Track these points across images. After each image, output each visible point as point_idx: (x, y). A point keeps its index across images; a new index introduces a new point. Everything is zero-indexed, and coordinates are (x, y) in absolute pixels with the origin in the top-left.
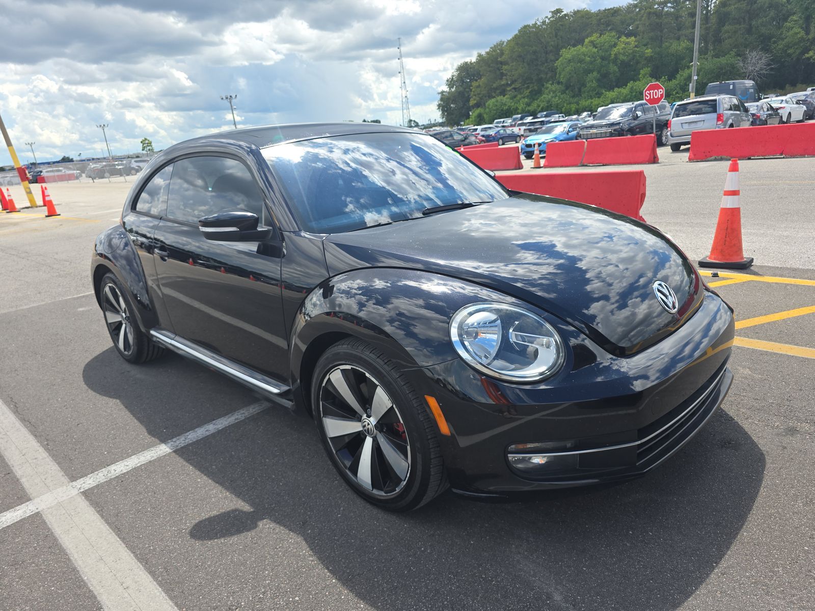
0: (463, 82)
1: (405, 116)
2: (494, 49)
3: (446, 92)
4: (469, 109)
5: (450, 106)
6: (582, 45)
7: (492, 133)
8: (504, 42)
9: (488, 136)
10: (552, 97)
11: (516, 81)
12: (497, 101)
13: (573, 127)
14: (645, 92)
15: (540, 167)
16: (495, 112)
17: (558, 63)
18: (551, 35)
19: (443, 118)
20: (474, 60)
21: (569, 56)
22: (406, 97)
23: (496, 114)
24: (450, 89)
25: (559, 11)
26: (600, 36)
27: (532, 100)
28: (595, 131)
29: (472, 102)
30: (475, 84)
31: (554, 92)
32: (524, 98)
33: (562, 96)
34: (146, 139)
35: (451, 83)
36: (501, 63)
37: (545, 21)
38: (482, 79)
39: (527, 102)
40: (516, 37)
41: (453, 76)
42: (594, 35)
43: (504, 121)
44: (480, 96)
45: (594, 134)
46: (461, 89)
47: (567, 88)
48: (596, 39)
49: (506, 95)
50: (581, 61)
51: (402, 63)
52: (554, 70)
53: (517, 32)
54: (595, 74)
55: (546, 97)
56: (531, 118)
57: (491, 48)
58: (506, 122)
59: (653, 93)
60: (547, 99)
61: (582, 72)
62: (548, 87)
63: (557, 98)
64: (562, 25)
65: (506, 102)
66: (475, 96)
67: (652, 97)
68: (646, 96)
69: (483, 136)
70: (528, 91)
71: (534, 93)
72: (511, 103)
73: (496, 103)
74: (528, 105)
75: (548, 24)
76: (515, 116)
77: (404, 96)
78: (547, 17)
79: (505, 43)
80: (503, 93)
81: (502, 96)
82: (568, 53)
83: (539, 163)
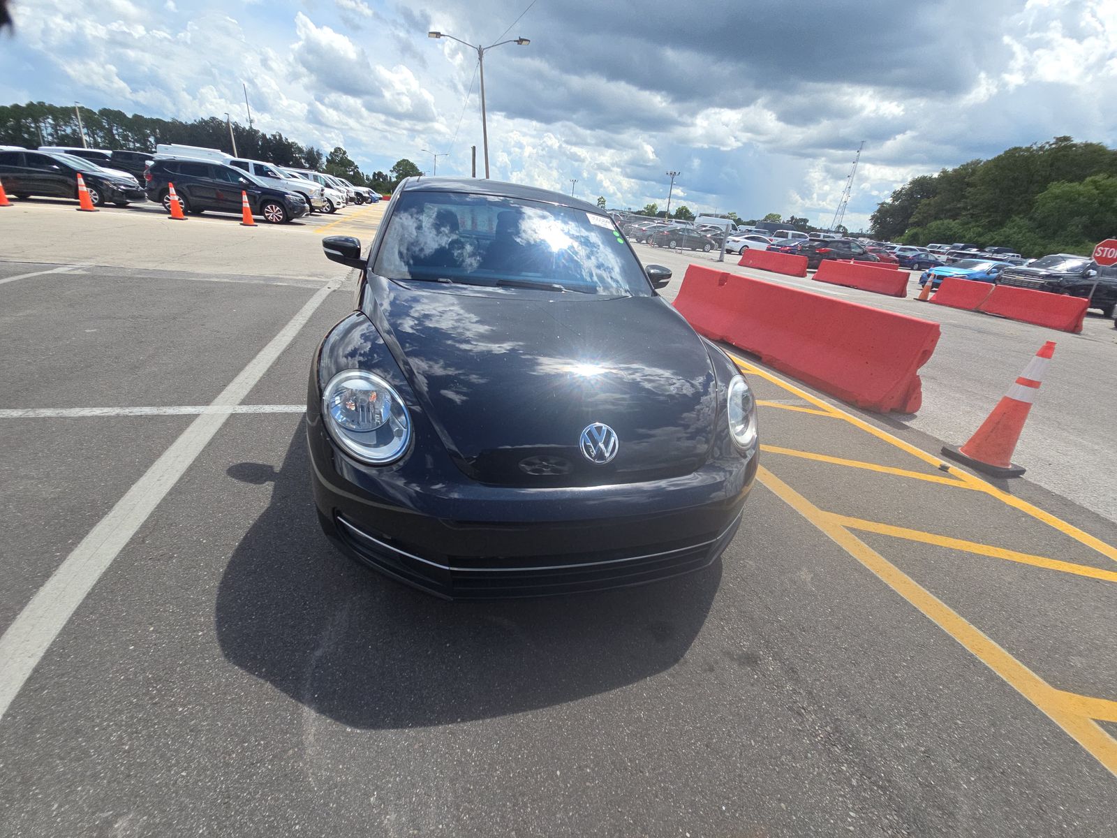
0: (912, 196)
1: (837, 220)
2: (965, 167)
3: (888, 204)
4: (906, 227)
5: (885, 219)
6: (1081, 184)
7: (910, 254)
8: (981, 161)
9: (905, 257)
10: (1015, 233)
11: (976, 206)
12: (942, 224)
13: (998, 268)
14: (1098, 247)
15: (925, 301)
16: (935, 235)
17: (1039, 196)
18: (1046, 164)
19: (872, 230)
20: (936, 175)
21: (1057, 191)
22: (845, 202)
23: (935, 237)
24: (893, 202)
25: (1066, 139)
26: (1108, 178)
27: (987, 230)
28: (1021, 278)
29: (912, 220)
30: (925, 201)
31: (1020, 227)
32: (978, 226)
33: (1028, 234)
34: (602, 198)
35: (897, 195)
36: (968, 185)
37: (1044, 147)
38: (936, 198)
39: (979, 232)
40: (999, 159)
41: (903, 189)
42: (1101, 174)
43: (940, 247)
44: (925, 215)
45: (1019, 281)
46: (907, 203)
47: (1040, 226)
48: (1100, 180)
49: (957, 219)
50: (1071, 200)
51: (855, 168)
52: (1031, 204)
53: (1002, 153)
54: (1084, 218)
55: (1006, 230)
56: (976, 250)
57: (962, 166)
58: (942, 249)
59: (1108, 250)
60: (1007, 233)
61: (1068, 212)
62: (1015, 221)
63: (1021, 234)
64: (1064, 156)
65: (953, 227)
66: (920, 214)
67: (1104, 256)
68: (1097, 252)
69: (898, 256)
70: (987, 220)
71: (994, 223)
72: (959, 229)
73: (940, 226)
74: (980, 235)
75: (1047, 150)
76: (956, 244)
77: (844, 200)
78: (1048, 143)
79: (982, 164)
80: (954, 217)
81: (951, 220)
82: (1056, 188)
83: (927, 296)
